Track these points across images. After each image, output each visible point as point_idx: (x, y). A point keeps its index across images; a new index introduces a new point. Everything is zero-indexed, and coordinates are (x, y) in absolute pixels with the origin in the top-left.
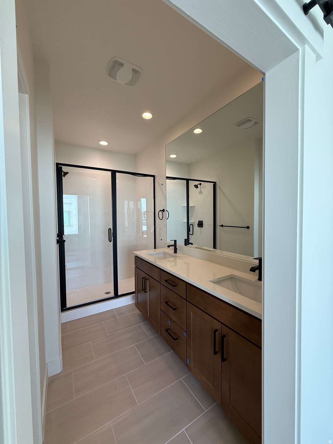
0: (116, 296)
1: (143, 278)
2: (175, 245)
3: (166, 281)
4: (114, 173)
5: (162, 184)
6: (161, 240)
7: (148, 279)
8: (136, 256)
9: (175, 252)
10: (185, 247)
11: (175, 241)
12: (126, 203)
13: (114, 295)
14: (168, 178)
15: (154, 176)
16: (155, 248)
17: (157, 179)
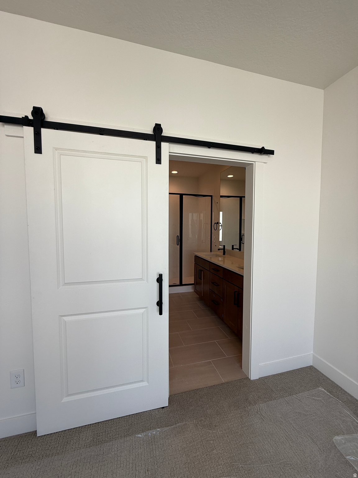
0: (181, 284)
1: (199, 270)
2: (224, 249)
3: (213, 269)
4: (181, 196)
5: (217, 203)
6: (216, 246)
7: (203, 271)
8: (196, 256)
9: (224, 254)
10: (232, 250)
11: (224, 246)
12: (190, 215)
13: (179, 283)
14: (221, 196)
15: (211, 196)
16: (211, 251)
17: (213, 198)
